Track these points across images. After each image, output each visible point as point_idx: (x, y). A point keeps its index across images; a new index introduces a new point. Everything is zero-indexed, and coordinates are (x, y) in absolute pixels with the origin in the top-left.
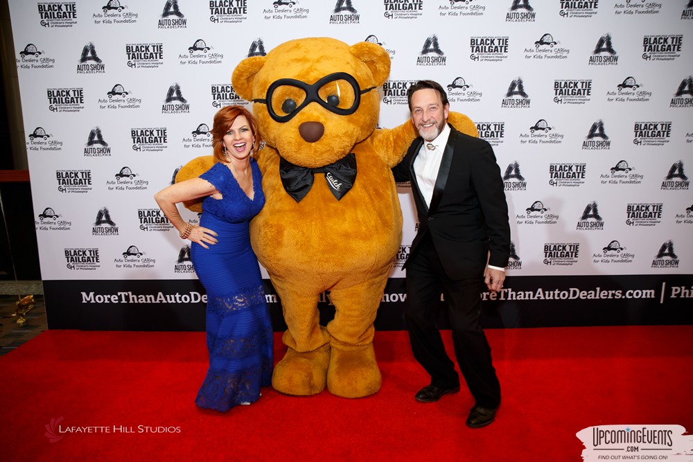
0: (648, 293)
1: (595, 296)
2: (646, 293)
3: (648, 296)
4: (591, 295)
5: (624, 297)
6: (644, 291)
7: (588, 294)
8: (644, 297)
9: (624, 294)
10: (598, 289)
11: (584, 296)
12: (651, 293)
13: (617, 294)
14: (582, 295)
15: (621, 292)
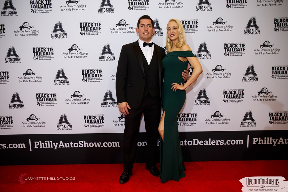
0: (240, 142)
1: (208, 144)
2: (238, 142)
3: (240, 144)
4: (206, 143)
5: (225, 144)
6: (237, 141)
7: (204, 142)
8: (237, 144)
9: (225, 142)
10: (210, 139)
11: (201, 144)
12: (241, 142)
13: (221, 142)
14: (201, 143)
15: (223, 141)
